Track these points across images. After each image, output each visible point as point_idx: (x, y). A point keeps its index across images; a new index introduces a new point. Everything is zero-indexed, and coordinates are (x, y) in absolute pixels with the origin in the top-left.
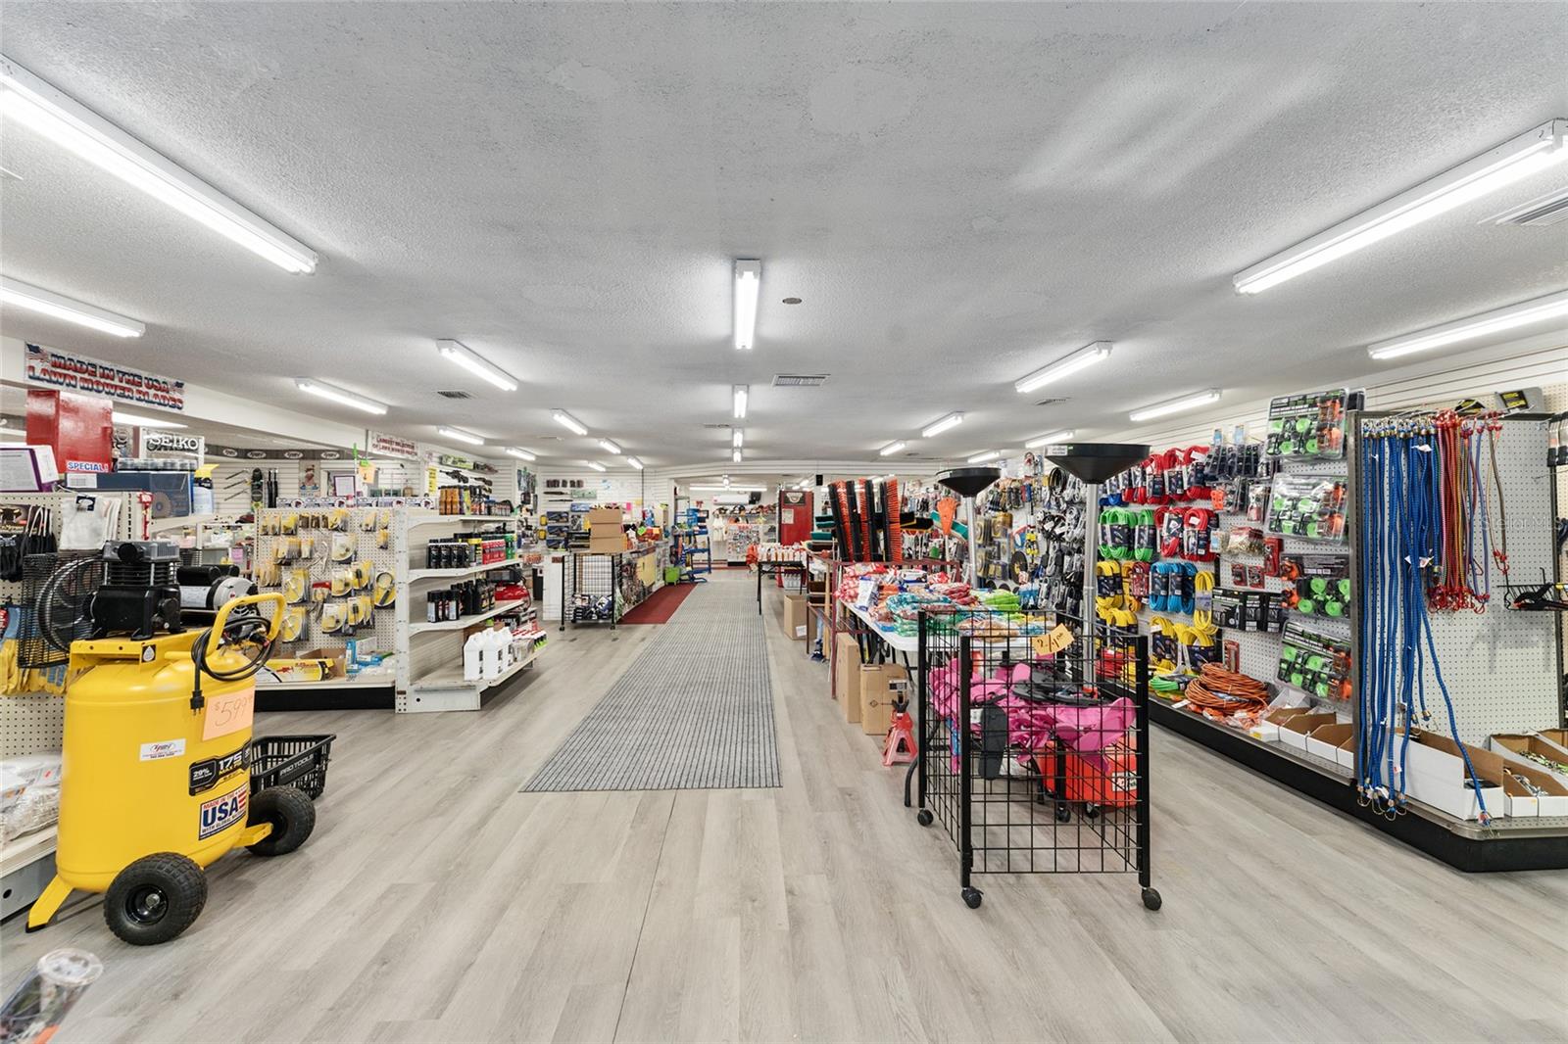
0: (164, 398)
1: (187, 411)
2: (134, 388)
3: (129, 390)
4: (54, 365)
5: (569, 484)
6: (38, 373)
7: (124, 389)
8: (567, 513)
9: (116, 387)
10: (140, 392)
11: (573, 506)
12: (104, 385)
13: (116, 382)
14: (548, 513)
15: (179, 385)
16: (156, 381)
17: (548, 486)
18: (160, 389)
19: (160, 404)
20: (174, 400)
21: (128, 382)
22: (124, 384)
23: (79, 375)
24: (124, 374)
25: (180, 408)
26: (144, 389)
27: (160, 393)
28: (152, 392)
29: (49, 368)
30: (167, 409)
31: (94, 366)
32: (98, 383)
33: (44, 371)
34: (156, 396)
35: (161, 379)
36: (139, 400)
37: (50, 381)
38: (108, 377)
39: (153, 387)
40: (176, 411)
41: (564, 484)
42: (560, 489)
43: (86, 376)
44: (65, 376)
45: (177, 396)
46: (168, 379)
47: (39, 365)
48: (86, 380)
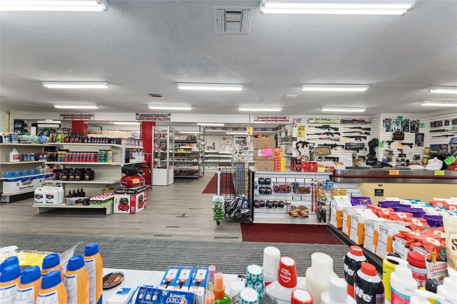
0: (165, 118)
1: (172, 120)
2: (158, 118)
3: (156, 118)
4: (141, 116)
5: (451, 123)
6: (138, 119)
7: (155, 118)
8: (446, 145)
9: (153, 118)
10: (159, 118)
11: (452, 139)
12: (151, 118)
13: (153, 117)
14: (431, 145)
15: (169, 115)
16: (163, 115)
17: (431, 126)
18: (164, 117)
19: (164, 120)
20: (168, 118)
21: (156, 116)
22: (155, 117)
23: (145, 117)
24: (155, 115)
25: (169, 120)
26: (160, 117)
27: (164, 118)
28: (162, 118)
29: (139, 117)
30: (166, 121)
31: (149, 115)
32: (149, 118)
33: (139, 118)
34: (163, 118)
35: (164, 114)
36: (159, 120)
37: (140, 120)
38: (152, 116)
39: (162, 116)
40: (168, 121)
41: (447, 123)
42: (444, 127)
43: (147, 117)
44: (143, 118)
45: (169, 117)
46: (166, 114)
47: (138, 117)
48: (147, 118)
